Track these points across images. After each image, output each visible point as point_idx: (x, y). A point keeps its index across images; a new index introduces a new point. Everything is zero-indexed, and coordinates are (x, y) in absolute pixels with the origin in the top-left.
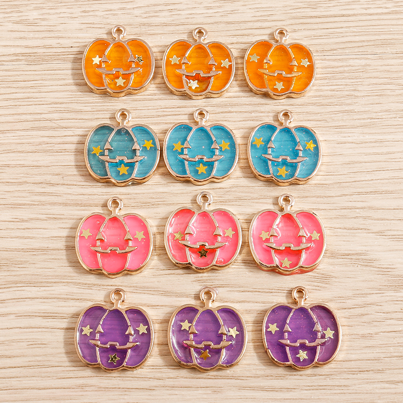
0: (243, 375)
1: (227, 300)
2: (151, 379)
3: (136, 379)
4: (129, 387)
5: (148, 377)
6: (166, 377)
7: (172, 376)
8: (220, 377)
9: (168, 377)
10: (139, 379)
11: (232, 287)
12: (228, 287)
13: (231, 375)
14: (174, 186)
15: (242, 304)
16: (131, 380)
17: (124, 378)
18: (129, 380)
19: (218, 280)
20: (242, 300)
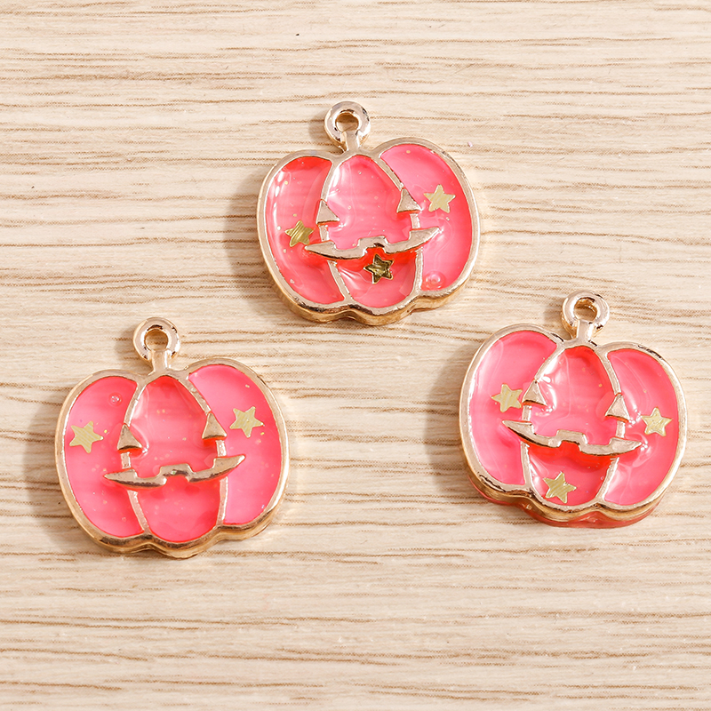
0: (386, 652)
1: (340, 434)
2: (110, 659)
3: (67, 657)
4: (44, 681)
5: (102, 651)
6: (155, 652)
7: (174, 651)
8: (314, 657)
9: (161, 652)
10: (76, 656)
11: (354, 397)
12: (343, 396)
13: (347, 651)
14: (190, 111)
15: (384, 445)
16: (51, 661)
17: (32, 655)
18: (45, 660)
19: (315, 376)
20: (384, 434)
